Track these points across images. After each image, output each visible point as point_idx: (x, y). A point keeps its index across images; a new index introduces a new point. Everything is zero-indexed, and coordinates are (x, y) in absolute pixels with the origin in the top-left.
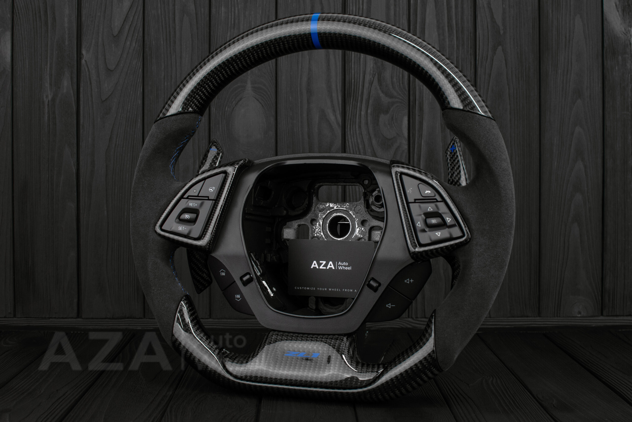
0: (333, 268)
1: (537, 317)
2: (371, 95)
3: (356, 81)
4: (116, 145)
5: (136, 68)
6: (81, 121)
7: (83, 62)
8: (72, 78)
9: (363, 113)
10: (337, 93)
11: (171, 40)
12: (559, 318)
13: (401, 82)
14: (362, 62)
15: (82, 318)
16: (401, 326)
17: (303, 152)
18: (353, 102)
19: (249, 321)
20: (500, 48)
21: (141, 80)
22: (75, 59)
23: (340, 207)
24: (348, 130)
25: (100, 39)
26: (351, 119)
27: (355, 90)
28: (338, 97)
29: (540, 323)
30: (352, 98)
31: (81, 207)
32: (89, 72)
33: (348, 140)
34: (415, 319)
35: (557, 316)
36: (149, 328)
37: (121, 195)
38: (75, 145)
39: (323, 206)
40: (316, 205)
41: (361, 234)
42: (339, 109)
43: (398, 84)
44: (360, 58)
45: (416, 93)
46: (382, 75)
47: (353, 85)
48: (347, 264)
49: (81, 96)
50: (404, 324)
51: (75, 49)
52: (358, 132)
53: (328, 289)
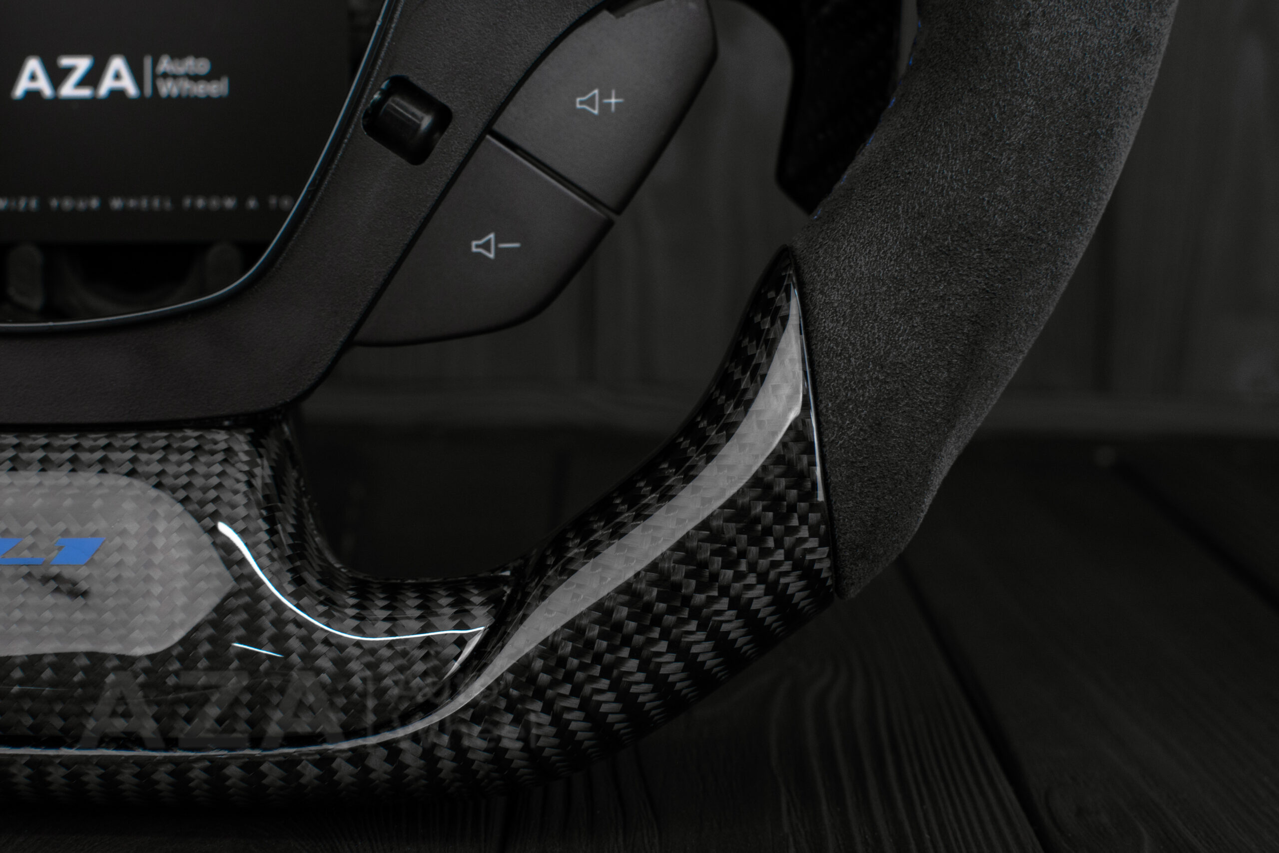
0: (132, 91)
48: (202, 66)
53: (105, 204)
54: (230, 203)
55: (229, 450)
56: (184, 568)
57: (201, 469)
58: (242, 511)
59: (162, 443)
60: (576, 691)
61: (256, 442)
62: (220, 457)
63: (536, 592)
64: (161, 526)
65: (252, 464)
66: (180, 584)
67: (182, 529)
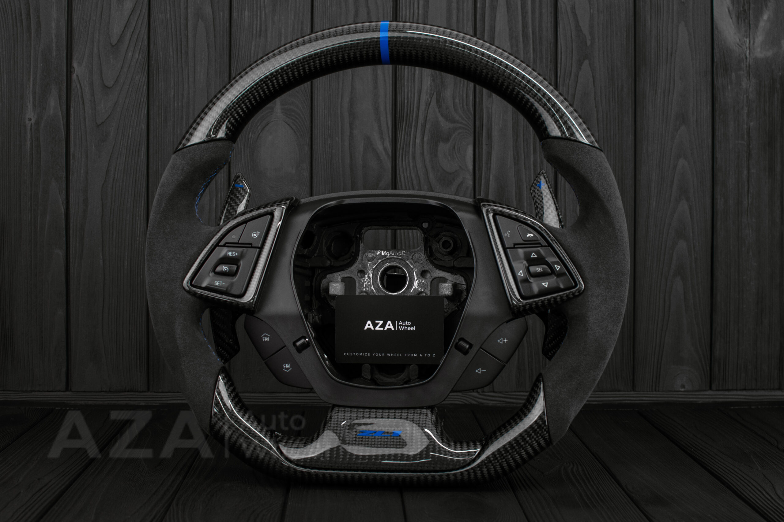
0: (393, 329)
1: (631, 391)
2: (427, 119)
3: (409, 102)
4: (114, 179)
5: (140, 85)
6: (72, 150)
7: (74, 76)
8: (60, 97)
9: (418, 141)
10: (387, 118)
11: (183, 51)
12: (658, 393)
13: (465, 104)
14: (416, 79)
15: (72, 392)
16: (463, 402)
17: (345, 190)
18: (405, 128)
19: (278, 395)
20: (586, 62)
21: (145, 100)
22: (65, 73)
23: (394, 255)
24: (399, 161)
25: (95, 49)
26: (403, 149)
27: (409, 114)
28: (387, 121)
29: (635, 399)
30: (404, 122)
31: (71, 256)
32: (81, 89)
33: (399, 174)
34: (481, 393)
35: (656, 391)
36: (155, 404)
37: (120, 240)
38: (64, 179)
39: (373, 255)
40: (364, 253)
41: (422, 287)
42: (389, 136)
43: (461, 105)
44: (414, 74)
45: (483, 117)
46: (441, 95)
47: (405, 106)
48: (409, 323)
49: (71, 119)
50: (468, 399)
51: (65, 61)
52: (411, 164)
53: (386, 355)
54: (415, 355)
55: (427, 413)
56: (419, 437)
57: (421, 417)
58: (430, 426)
59: (413, 412)
60: (492, 465)
61: (432, 412)
62: (425, 415)
63: (490, 442)
64: (414, 429)
65: (432, 416)
66: (419, 440)
67: (418, 429)
